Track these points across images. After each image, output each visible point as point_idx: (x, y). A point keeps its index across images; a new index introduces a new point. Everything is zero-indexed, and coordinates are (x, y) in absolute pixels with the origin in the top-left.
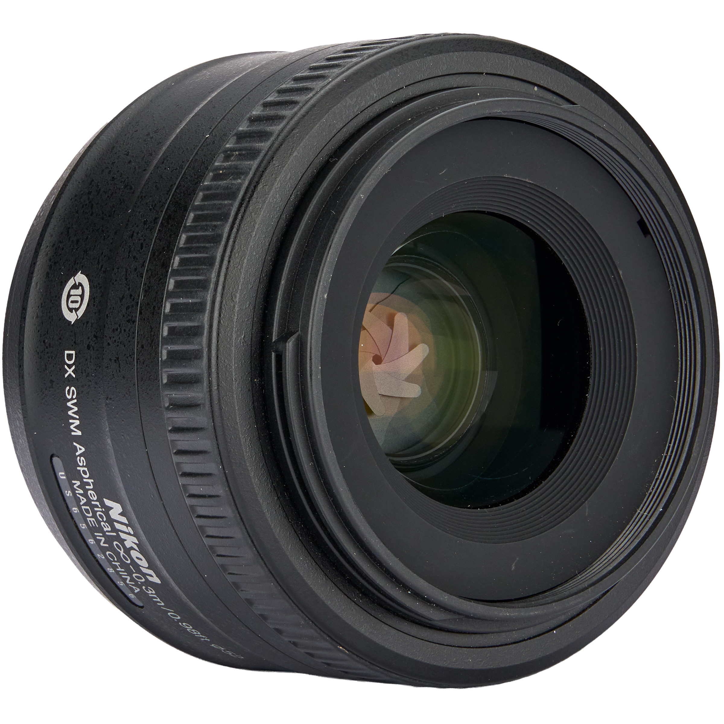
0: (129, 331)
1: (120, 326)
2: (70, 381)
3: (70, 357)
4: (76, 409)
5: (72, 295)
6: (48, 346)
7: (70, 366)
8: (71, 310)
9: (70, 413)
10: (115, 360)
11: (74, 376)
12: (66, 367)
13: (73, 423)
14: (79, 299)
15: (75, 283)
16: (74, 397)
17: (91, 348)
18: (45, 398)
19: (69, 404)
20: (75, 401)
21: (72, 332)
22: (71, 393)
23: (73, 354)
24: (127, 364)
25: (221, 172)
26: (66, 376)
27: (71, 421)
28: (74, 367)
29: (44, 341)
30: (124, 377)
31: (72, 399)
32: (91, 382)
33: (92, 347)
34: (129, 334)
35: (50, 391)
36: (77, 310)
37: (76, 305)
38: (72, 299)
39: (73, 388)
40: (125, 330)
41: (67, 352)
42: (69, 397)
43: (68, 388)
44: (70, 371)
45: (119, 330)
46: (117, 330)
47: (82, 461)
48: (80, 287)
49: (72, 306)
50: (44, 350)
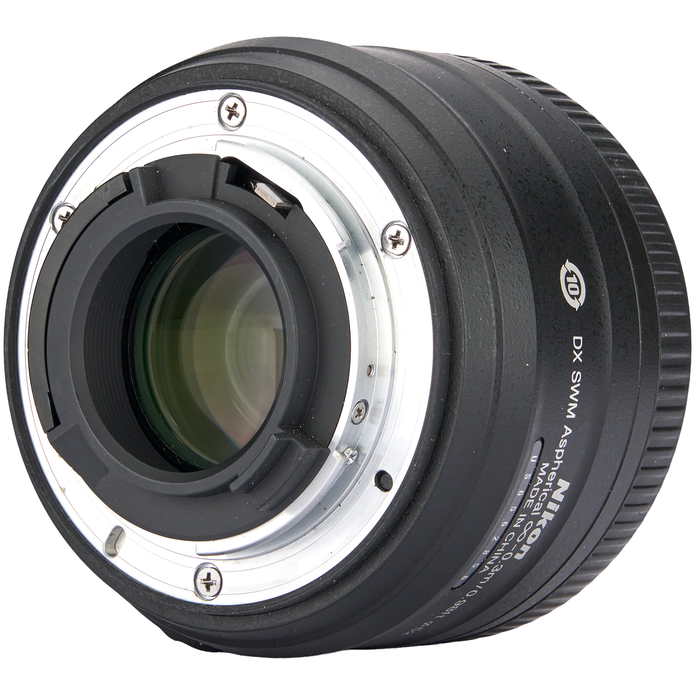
0: (633, 319)
1: (624, 314)
2: (577, 366)
3: (578, 342)
4: (578, 392)
5: (569, 283)
6: (558, 332)
7: (578, 351)
8: (573, 297)
9: (571, 397)
10: (623, 346)
11: (581, 361)
12: (574, 352)
13: (571, 407)
14: (576, 286)
15: (568, 271)
16: (579, 381)
17: (597, 335)
18: (552, 382)
19: (572, 388)
20: (579, 385)
21: (578, 318)
22: (576, 377)
23: (580, 340)
24: (633, 349)
25: (624, 177)
26: (574, 360)
27: (570, 405)
28: (581, 352)
29: (554, 327)
30: (630, 362)
31: (577, 383)
32: (596, 366)
33: (597, 333)
34: (633, 321)
35: (558, 375)
36: (578, 297)
37: (576, 293)
38: (570, 286)
39: (579, 373)
40: (630, 319)
41: (575, 338)
42: (574, 381)
43: (574, 372)
44: (578, 356)
45: (624, 318)
46: (623, 317)
47: (564, 443)
48: (574, 275)
49: (572, 293)
50: (555, 335)
